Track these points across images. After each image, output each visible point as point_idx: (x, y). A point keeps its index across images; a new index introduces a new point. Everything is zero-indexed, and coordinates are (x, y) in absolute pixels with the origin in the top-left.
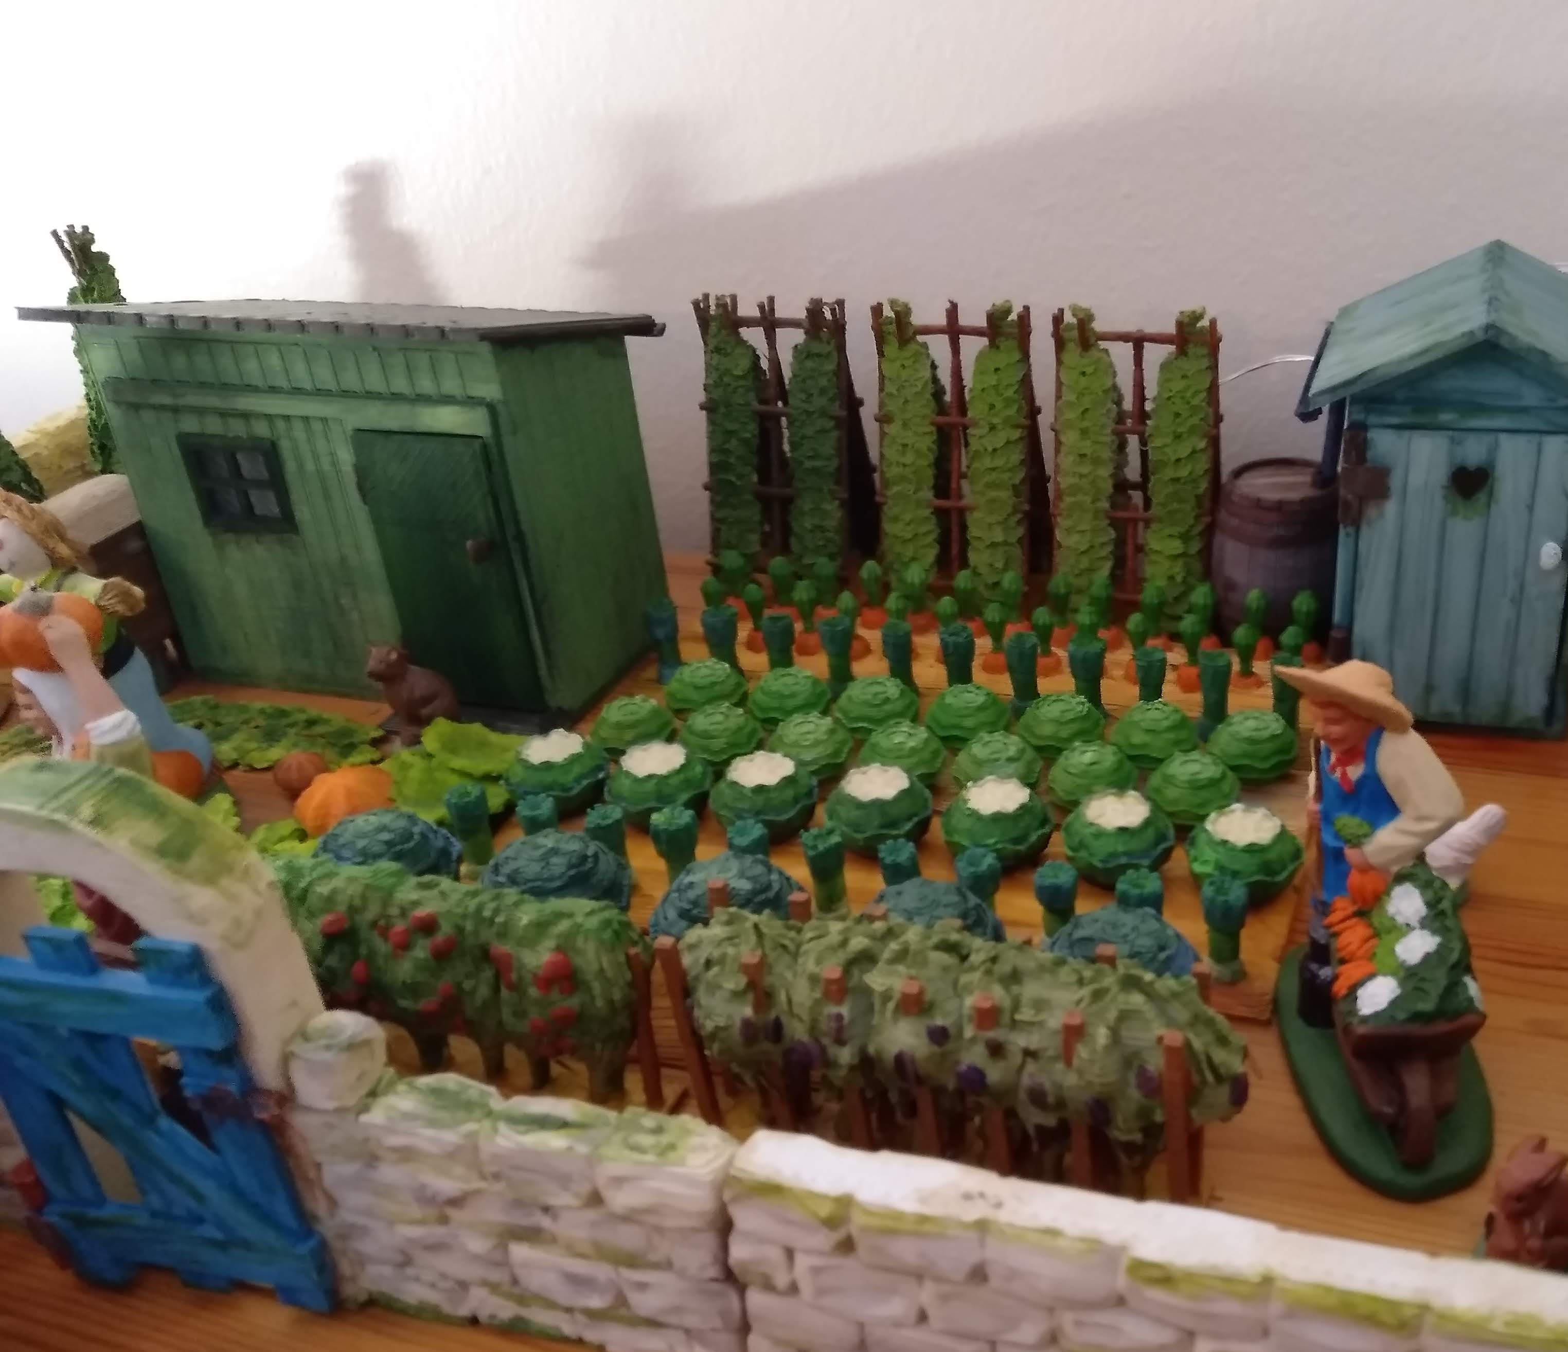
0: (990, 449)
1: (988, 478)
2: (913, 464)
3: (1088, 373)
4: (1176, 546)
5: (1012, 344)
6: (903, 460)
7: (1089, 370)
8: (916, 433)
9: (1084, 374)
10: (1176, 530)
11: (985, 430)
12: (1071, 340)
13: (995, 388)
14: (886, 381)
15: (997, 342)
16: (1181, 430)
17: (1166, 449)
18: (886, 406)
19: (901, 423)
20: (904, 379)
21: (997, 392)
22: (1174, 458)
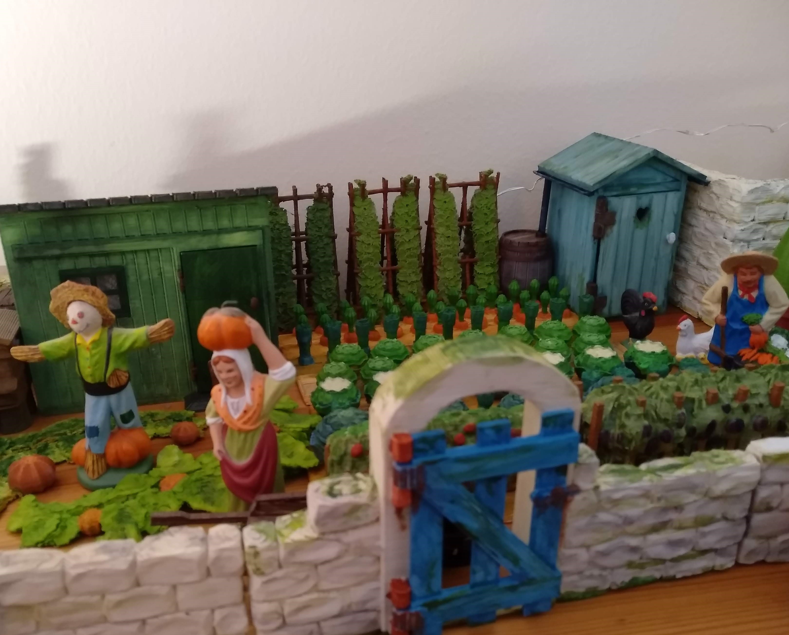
1: (408, 253)
2: (374, 252)
4: (490, 270)
5: (413, 193)
6: (368, 251)
7: (447, 200)
8: (373, 238)
9: (445, 202)
10: (488, 263)
11: (404, 232)
12: (438, 189)
13: (407, 213)
14: (357, 217)
15: (406, 193)
16: (487, 220)
17: (482, 229)
18: (357, 228)
19: (366, 234)
20: (366, 215)
21: (408, 215)
22: (486, 233)
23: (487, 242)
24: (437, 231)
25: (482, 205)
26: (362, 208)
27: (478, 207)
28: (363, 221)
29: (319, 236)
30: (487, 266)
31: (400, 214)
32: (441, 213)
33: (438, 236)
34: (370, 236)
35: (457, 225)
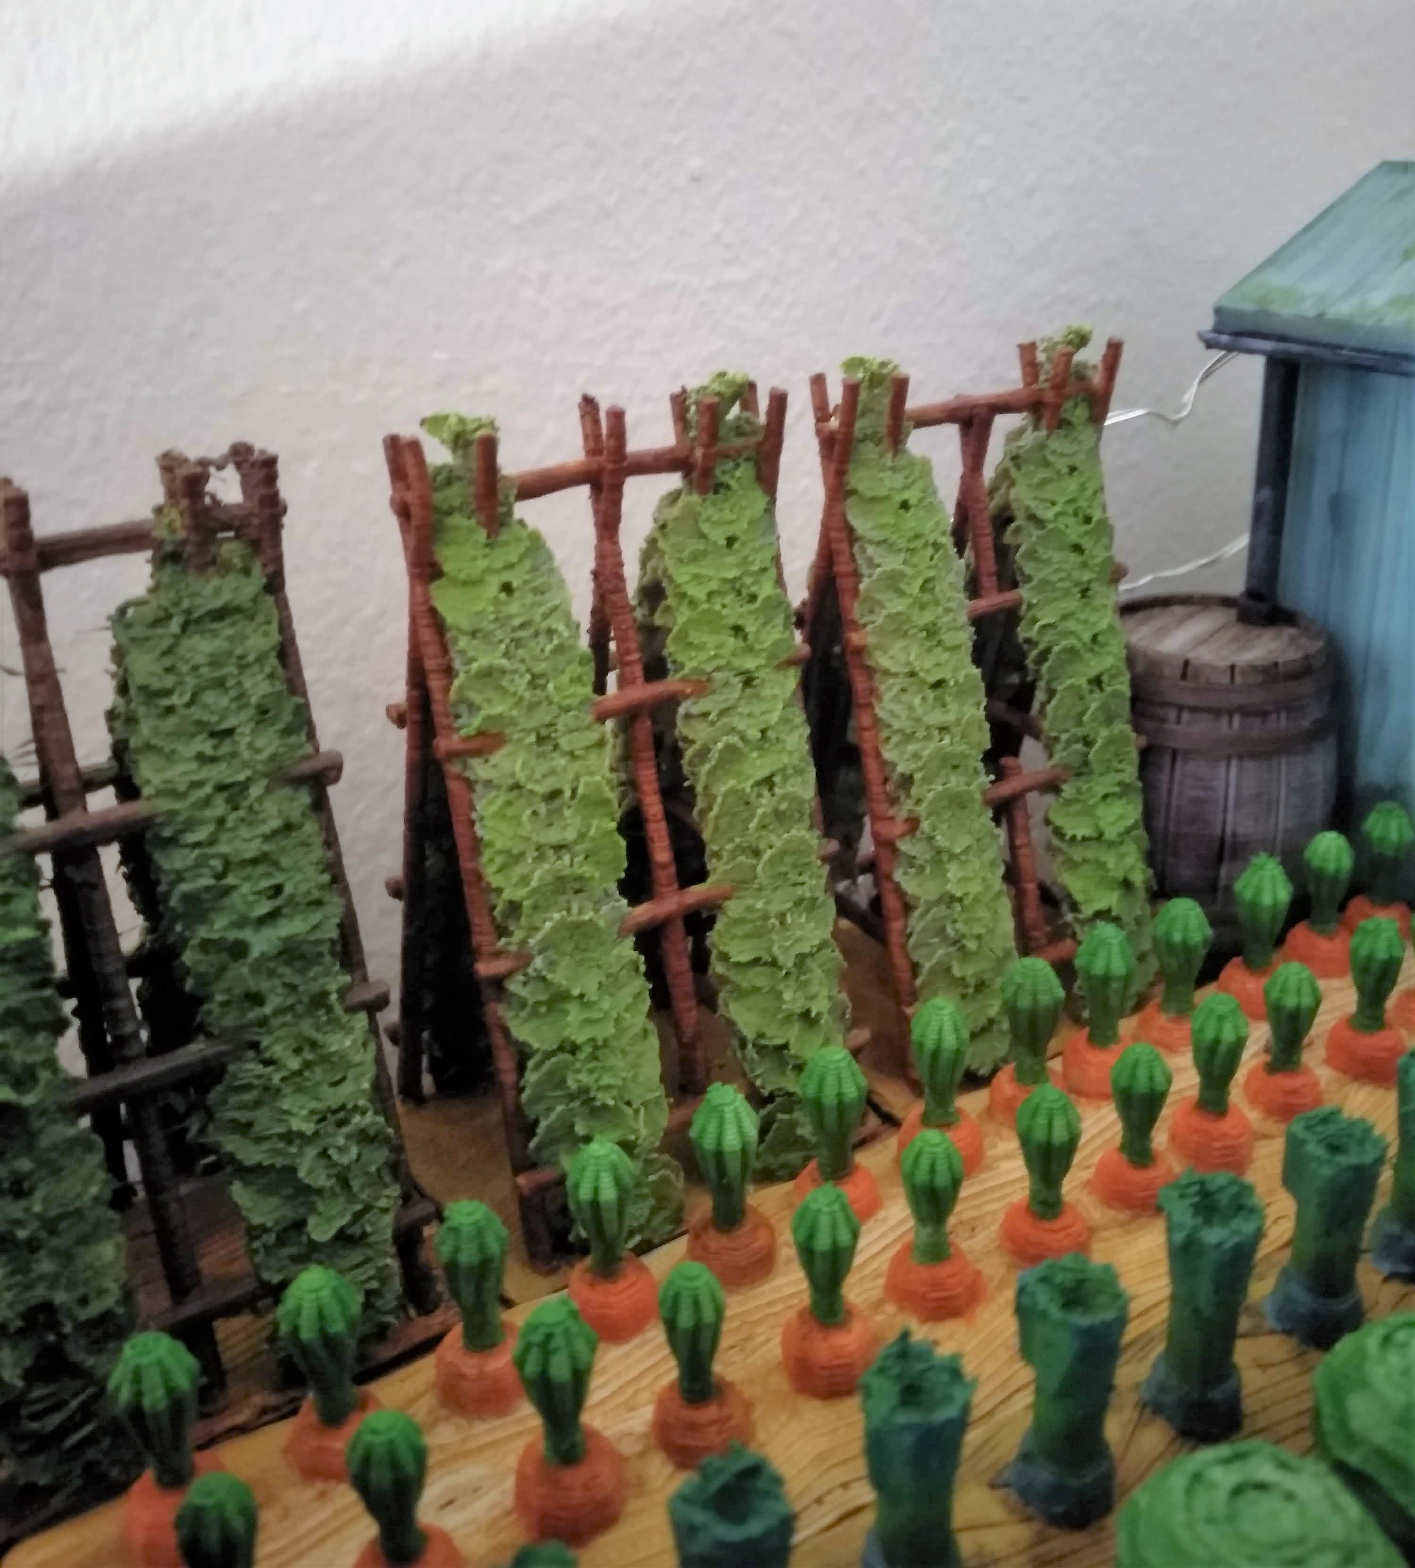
0: (754, 734)
2: (582, 836)
3: (913, 501)
4: (1118, 814)
5: (745, 472)
6: (553, 836)
7: (912, 496)
8: (572, 754)
10: (1109, 783)
11: (734, 694)
13: (735, 587)
14: (463, 642)
15: (718, 472)
16: (1086, 576)
17: (1072, 625)
18: (473, 708)
19: (532, 738)
20: (517, 622)
21: (739, 593)
22: (1087, 637)
23: (1097, 682)
24: (883, 661)
25: (1054, 504)
26: (492, 587)
27: (1040, 514)
28: (504, 662)
29: (221, 788)
30: (1105, 797)
31: (698, 592)
32: (891, 563)
33: (888, 689)
34: (556, 747)
35: (963, 619)
